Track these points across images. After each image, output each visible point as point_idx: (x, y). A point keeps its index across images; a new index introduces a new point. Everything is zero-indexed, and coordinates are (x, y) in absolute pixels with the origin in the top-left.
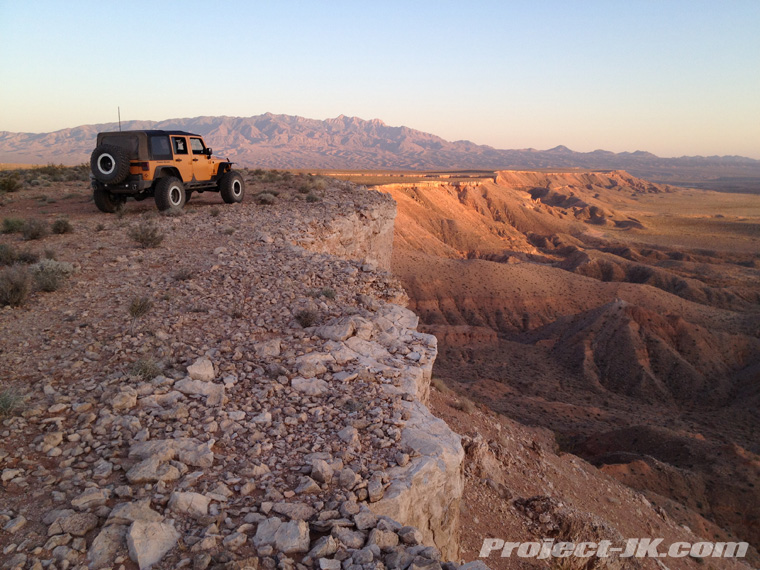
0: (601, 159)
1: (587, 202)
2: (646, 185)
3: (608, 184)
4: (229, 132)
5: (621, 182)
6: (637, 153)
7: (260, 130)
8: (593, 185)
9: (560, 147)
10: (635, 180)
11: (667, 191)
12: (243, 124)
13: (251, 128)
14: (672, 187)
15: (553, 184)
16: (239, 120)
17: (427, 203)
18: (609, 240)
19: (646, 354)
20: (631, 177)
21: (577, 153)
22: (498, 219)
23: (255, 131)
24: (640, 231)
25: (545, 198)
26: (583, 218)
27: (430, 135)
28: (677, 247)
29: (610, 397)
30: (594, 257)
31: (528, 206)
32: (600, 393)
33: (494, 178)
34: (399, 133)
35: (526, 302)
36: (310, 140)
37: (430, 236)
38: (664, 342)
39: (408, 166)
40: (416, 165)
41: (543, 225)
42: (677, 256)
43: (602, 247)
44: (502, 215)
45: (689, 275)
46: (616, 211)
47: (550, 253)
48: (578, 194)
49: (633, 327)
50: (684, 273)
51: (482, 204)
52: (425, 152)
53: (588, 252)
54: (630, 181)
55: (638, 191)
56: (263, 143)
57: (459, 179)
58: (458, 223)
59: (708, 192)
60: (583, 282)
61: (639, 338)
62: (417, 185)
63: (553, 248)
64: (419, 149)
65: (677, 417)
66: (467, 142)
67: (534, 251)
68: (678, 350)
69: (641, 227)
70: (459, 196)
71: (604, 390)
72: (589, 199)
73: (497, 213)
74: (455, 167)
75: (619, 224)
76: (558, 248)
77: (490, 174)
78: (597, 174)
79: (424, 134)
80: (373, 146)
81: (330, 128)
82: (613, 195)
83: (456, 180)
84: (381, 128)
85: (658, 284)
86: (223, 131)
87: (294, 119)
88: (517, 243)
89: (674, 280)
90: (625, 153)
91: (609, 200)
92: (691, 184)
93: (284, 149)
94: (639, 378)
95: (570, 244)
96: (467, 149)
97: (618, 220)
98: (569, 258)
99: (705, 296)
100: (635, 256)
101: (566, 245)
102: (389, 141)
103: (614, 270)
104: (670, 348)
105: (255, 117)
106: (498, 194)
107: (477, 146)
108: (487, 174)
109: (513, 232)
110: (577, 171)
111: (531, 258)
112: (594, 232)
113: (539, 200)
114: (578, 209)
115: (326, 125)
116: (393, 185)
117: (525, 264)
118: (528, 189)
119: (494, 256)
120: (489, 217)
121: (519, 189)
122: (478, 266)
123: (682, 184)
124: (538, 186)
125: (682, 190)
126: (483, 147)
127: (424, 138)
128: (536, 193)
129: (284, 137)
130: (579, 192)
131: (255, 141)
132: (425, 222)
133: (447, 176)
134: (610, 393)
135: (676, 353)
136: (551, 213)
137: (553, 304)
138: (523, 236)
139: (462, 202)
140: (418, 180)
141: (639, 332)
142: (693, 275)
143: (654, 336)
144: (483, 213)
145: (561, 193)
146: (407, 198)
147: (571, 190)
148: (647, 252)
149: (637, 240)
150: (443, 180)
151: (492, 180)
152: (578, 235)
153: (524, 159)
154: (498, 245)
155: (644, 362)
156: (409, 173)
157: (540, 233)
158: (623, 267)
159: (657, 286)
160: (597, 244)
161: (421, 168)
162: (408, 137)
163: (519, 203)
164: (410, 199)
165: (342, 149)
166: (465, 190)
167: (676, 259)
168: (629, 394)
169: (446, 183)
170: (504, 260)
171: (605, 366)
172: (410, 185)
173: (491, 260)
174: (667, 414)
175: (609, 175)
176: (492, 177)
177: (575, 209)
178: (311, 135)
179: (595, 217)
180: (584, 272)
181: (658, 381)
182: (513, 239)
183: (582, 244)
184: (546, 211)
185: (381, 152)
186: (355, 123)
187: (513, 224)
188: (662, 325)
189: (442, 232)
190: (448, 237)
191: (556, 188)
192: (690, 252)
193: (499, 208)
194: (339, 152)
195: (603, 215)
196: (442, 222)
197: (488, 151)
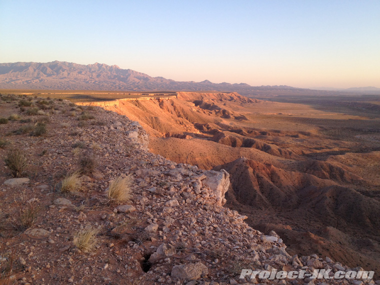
0: (225, 87)
1: (221, 108)
2: (246, 99)
3: (229, 98)
4: (35, 70)
5: (235, 98)
6: (241, 84)
7: (52, 69)
8: (223, 99)
9: (206, 81)
10: (241, 97)
11: (256, 102)
12: (42, 66)
13: (47, 69)
14: (258, 100)
15: (204, 98)
16: (40, 64)
17: (143, 108)
18: (233, 126)
19: (257, 184)
20: (240, 95)
21: (214, 84)
22: (179, 116)
23: (49, 70)
24: (246, 121)
25: (201, 106)
26: (220, 115)
27: (143, 74)
28: (264, 129)
29: (242, 207)
30: (227, 135)
31: (194, 110)
32: (236, 205)
33: (176, 95)
34: (127, 72)
35: (197, 159)
36: (80, 75)
37: (146, 125)
38: (265, 177)
39: (132, 89)
40: (136, 89)
41: (201, 119)
42: (264, 133)
43: (230, 129)
44: (181, 114)
45: (270, 142)
46: (234, 112)
47: (205, 132)
48: (216, 103)
49: (250, 170)
50: (268, 142)
51: (172, 108)
52: (141, 82)
53: (224, 132)
54: (239, 97)
55: (243, 102)
56: (54, 76)
57: (159, 96)
58: (160, 119)
59: (274, 102)
60: (223, 148)
61: (253, 176)
62: (138, 99)
63: (207, 130)
64: (137, 80)
65: (274, 215)
66: (162, 78)
67: (198, 132)
68: (272, 181)
69: (247, 120)
70: (160, 105)
71: (238, 203)
72: (221, 106)
73: (179, 113)
74: (156, 90)
75: (237, 118)
76: (209, 130)
77: (174, 94)
78: (224, 94)
79: (140, 73)
80: (113, 79)
81: (90, 69)
82: (232, 104)
83: (157, 96)
84: (118, 70)
85: (258, 148)
86: (31, 70)
87: (70, 64)
88: (189, 128)
89: (265, 145)
90: (236, 84)
91: (230, 106)
92: (266, 99)
93: (65, 80)
94: (255, 196)
95: (215, 128)
96: (162, 81)
97: (236, 116)
98: (215, 136)
99: (279, 153)
100: (245, 133)
101: (213, 129)
102: (122, 76)
103: (237, 141)
104: (268, 180)
105: (49, 63)
106: (179, 103)
107: (166, 80)
108: (172, 94)
109: (187, 123)
110: (215, 92)
111: (197, 136)
112: (225, 122)
113: (198, 106)
114: (217, 111)
115: (89, 68)
116: (126, 99)
117: (195, 139)
118: (193, 101)
119: (179, 135)
120: (175, 115)
121: (189, 101)
122: (172, 141)
123: (262, 99)
124: (197, 99)
125: (262, 101)
126: (169, 80)
127: (140, 75)
128: (197, 103)
129: (65, 73)
130: (216, 102)
131: (49, 75)
132: (144, 118)
133: (152, 94)
134: (241, 205)
135: (271, 183)
136: (204, 113)
137: (210, 160)
138: (192, 124)
139: (161, 107)
140: (138, 97)
141: (254, 173)
142: (272, 142)
143: (260, 175)
144: (172, 113)
145: (208, 103)
146: (133, 106)
147: (213, 102)
148: (250, 131)
149: (245, 126)
150: (151, 96)
151: (175, 97)
152: (218, 124)
153: (190, 86)
154: (180, 130)
155: (257, 188)
156: (133, 92)
157: (200, 123)
158: (241, 140)
159: (257, 148)
160: (227, 128)
161: (139, 90)
162: (132, 75)
163: (189, 108)
164: (135, 106)
165: (97, 80)
166: (162, 102)
167: (264, 134)
168: (250, 205)
169: (153, 98)
170: (184, 137)
171: (238, 191)
172: (134, 99)
173: (177, 137)
174: (269, 214)
175: (230, 95)
176: (175, 95)
177: (215, 111)
178: (80, 73)
179: (225, 115)
180: (223, 142)
181: (264, 197)
182: (187, 126)
183: (220, 128)
184: (202, 112)
185: (118, 82)
186: (104, 67)
187: (187, 119)
188: (264, 169)
189: (152, 123)
190: (155, 126)
191: (206, 101)
192: (270, 131)
193: (180, 111)
194: (96, 81)
195: (229, 114)
196: (152, 118)
197: (172, 82)
